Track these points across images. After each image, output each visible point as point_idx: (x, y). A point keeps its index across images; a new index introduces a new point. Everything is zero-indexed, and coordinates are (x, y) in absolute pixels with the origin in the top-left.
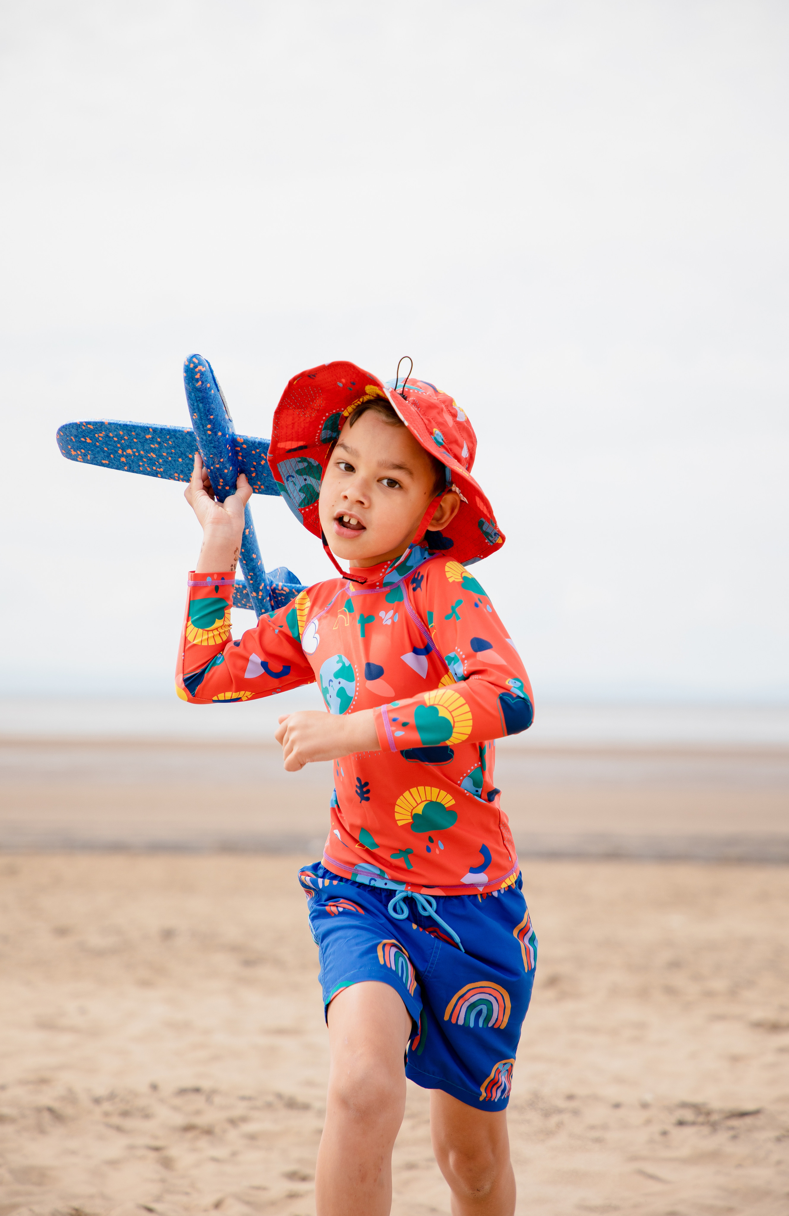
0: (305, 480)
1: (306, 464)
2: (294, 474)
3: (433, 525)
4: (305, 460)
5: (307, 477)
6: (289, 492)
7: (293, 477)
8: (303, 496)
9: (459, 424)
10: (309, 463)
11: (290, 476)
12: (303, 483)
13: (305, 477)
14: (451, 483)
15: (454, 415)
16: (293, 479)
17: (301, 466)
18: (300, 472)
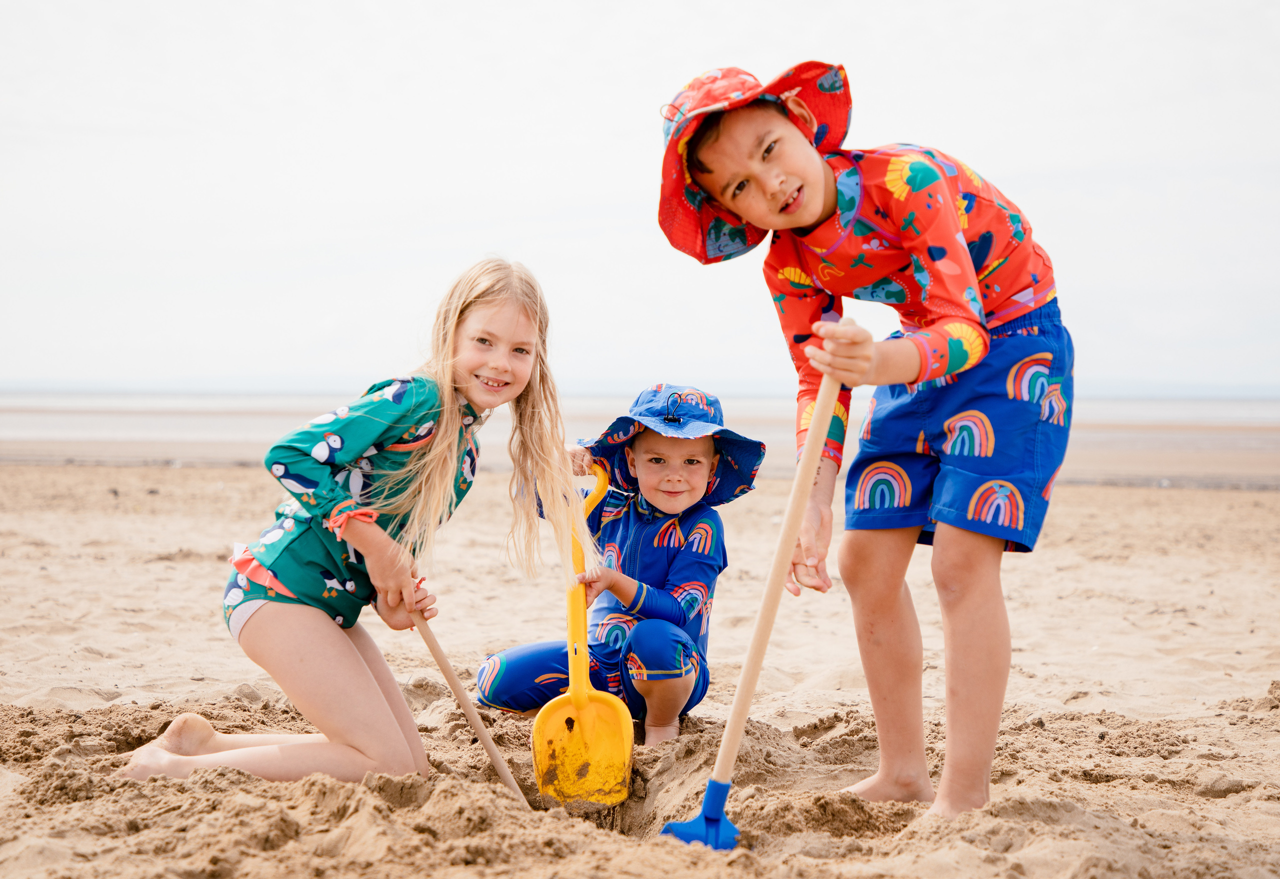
0: (725, 234)
1: (713, 231)
2: (718, 244)
3: (812, 126)
4: (710, 231)
5: (723, 232)
6: (732, 252)
7: (720, 245)
8: (738, 240)
9: (724, 76)
10: (712, 228)
11: (719, 248)
12: (727, 237)
13: (722, 234)
14: (779, 98)
15: (715, 80)
16: (722, 245)
17: (713, 236)
18: (718, 238)
